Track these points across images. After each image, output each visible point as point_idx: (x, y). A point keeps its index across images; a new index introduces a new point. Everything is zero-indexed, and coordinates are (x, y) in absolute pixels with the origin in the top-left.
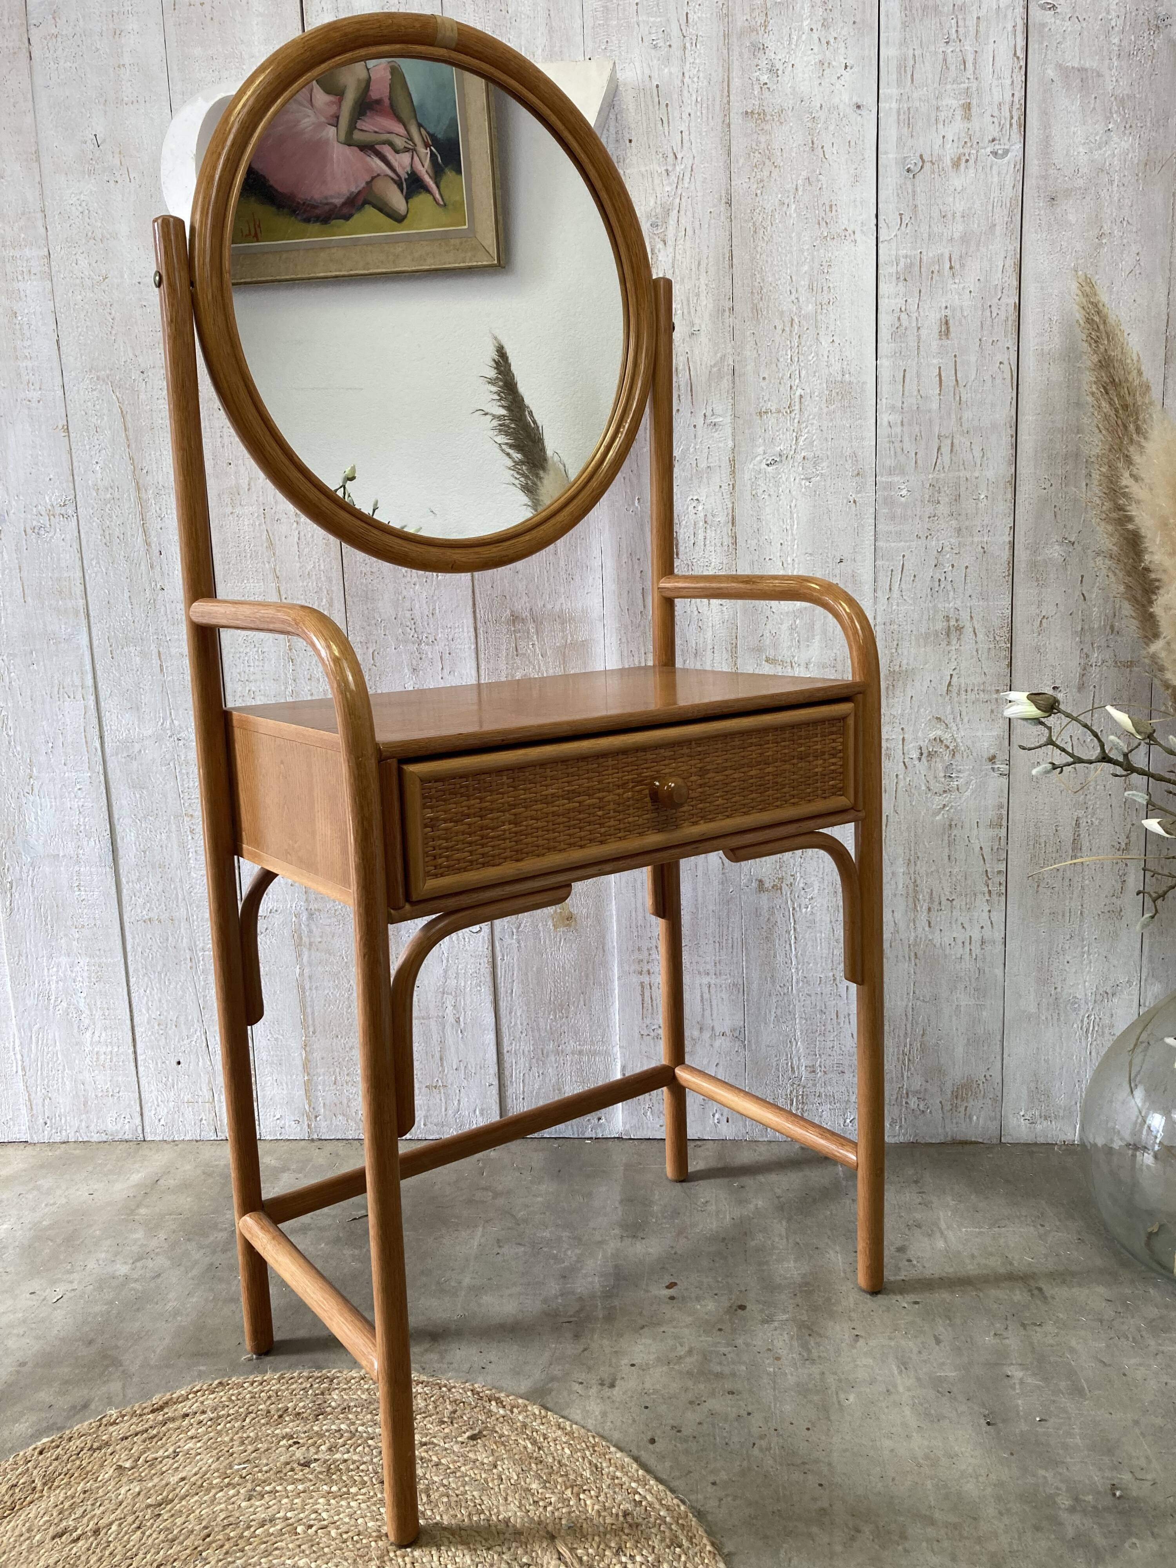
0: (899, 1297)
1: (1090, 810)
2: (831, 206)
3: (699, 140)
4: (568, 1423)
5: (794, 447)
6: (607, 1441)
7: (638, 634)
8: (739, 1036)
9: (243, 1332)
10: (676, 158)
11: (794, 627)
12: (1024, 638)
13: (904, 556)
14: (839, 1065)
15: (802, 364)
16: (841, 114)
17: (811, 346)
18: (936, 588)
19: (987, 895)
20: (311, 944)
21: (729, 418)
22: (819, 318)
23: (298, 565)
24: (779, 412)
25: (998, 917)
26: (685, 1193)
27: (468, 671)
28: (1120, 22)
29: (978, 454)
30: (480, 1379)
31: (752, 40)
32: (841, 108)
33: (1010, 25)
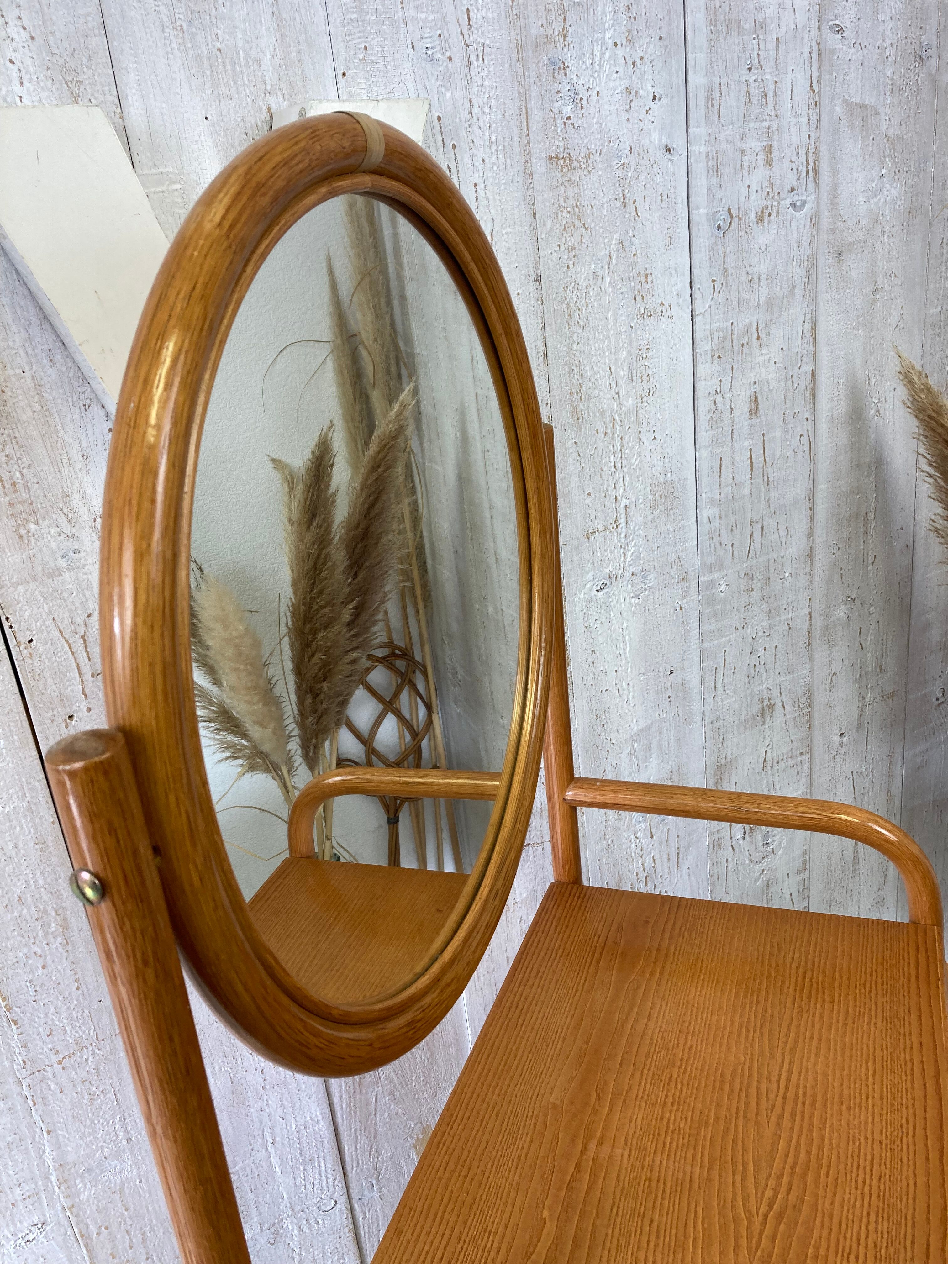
2: (646, 276)
3: (497, 197)
5: (622, 565)
11: (633, 752)
13: (725, 651)
15: (626, 470)
16: (652, 159)
17: (633, 447)
22: (640, 411)
24: (606, 529)
28: (893, 51)
29: (783, 533)
31: (550, 56)
32: (650, 151)
33: (806, 50)
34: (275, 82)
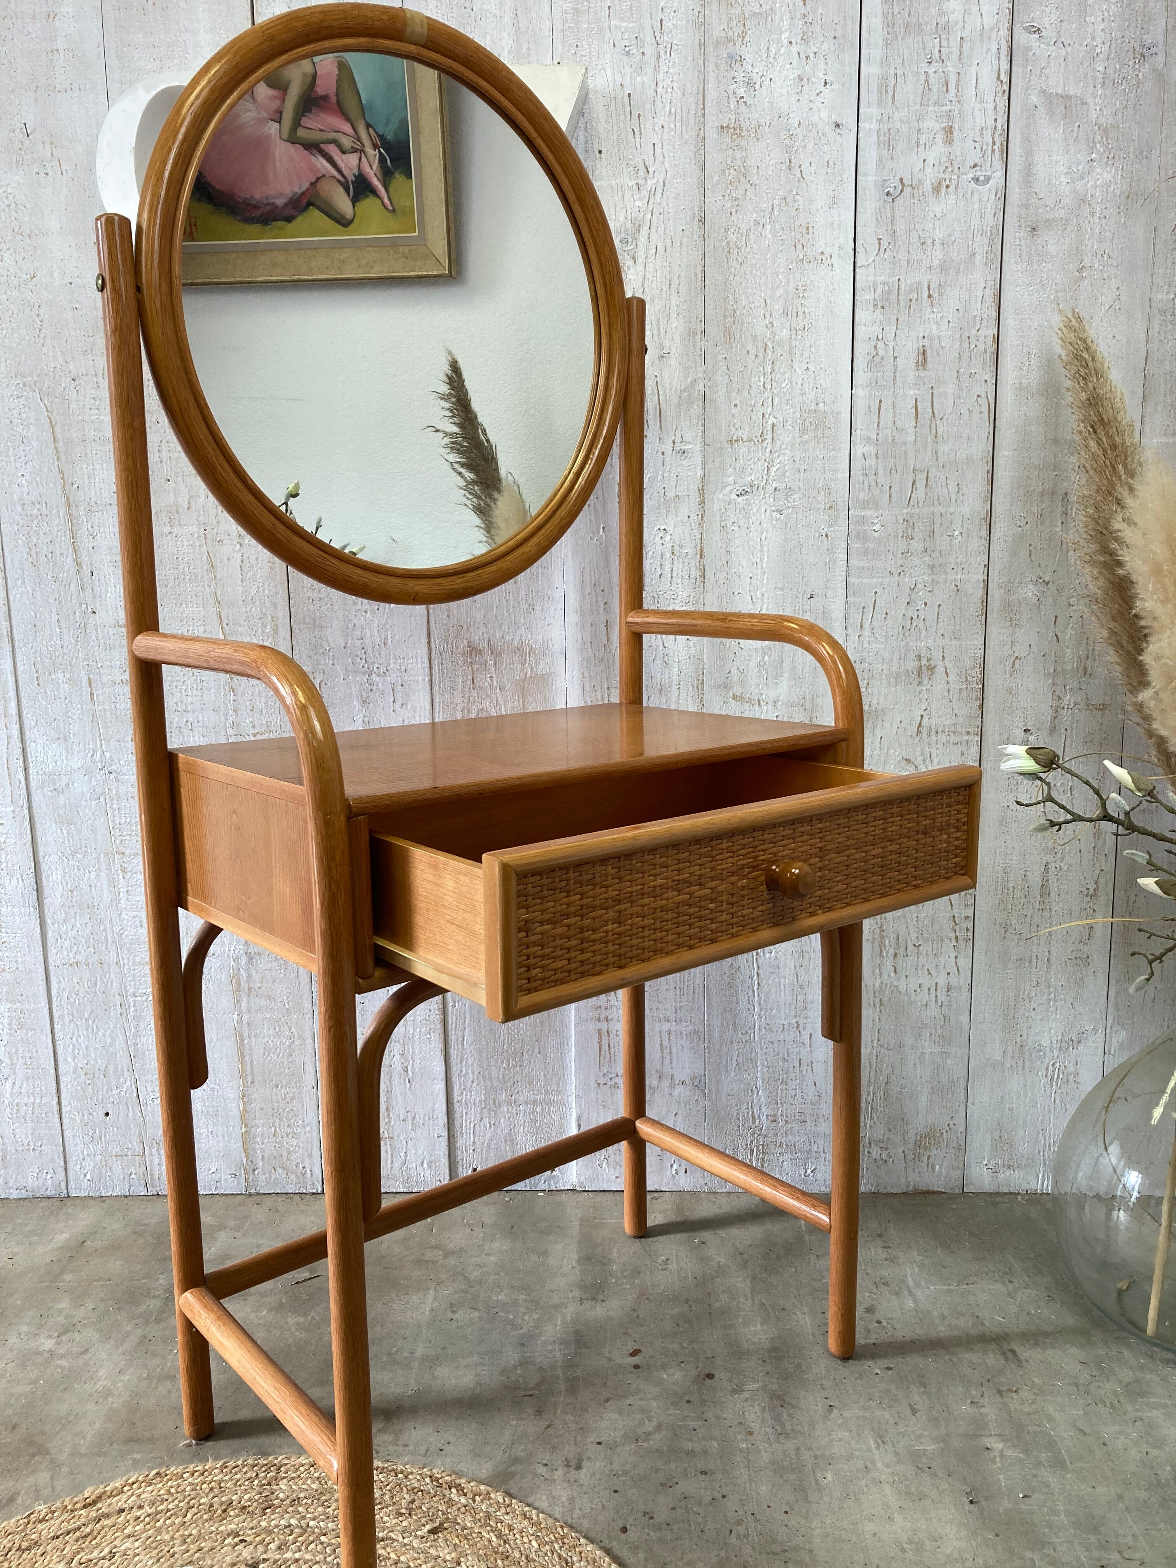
0: (870, 1363)
1: (1059, 855)
2: (808, 228)
3: (672, 154)
4: (534, 1512)
5: (765, 478)
6: (577, 1532)
7: (600, 668)
8: (699, 1084)
9: (180, 1414)
10: (648, 172)
11: (762, 663)
12: (996, 680)
13: (876, 593)
14: (801, 1113)
15: (775, 392)
16: (820, 132)
17: (784, 372)
18: (909, 626)
19: (954, 940)
20: (250, 990)
21: (699, 445)
22: (794, 343)
23: (241, 589)
24: (750, 440)
25: (964, 963)
26: (644, 1249)
27: (422, 704)
28: (1105, 49)
29: (953, 489)
30: (439, 1463)
31: (729, 51)
32: (819, 126)
33: (994, 47)
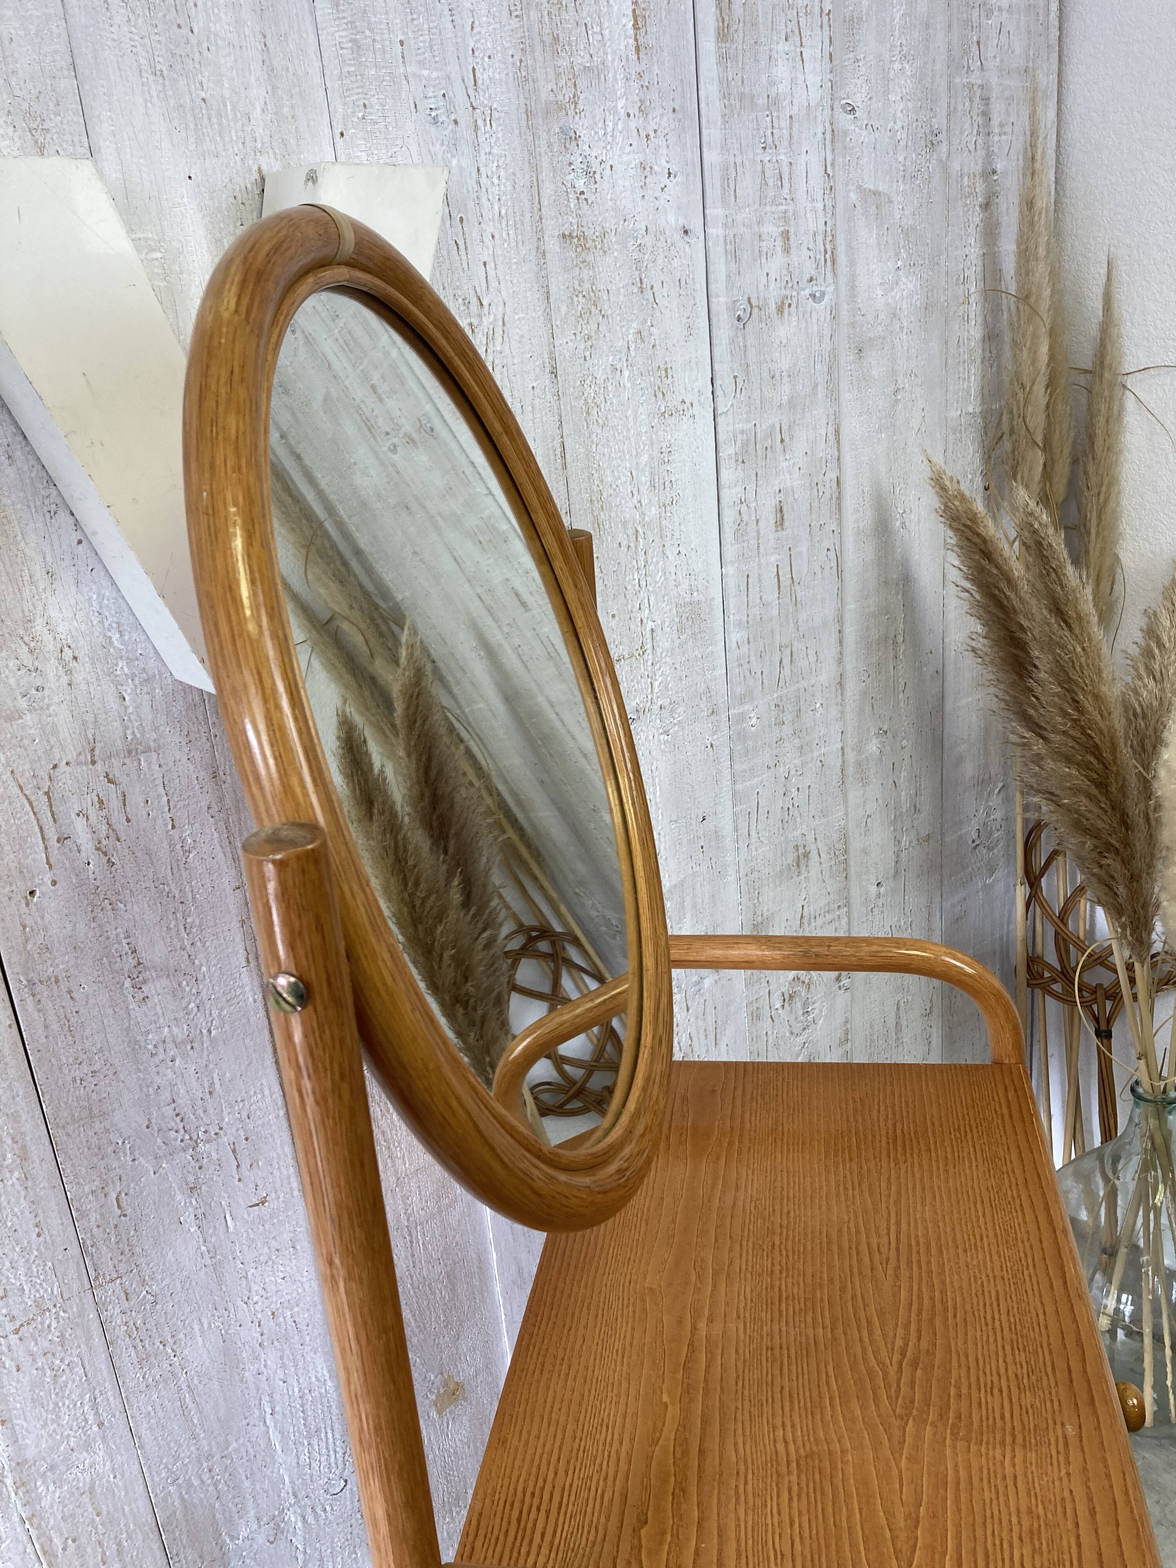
2: (666, 371)
3: (508, 277)
5: (648, 697)
10: (482, 305)
12: (855, 845)
13: (758, 793)
15: (650, 589)
16: (669, 241)
17: (658, 563)
22: (664, 522)
24: (632, 656)
28: (904, 135)
29: (812, 659)
31: (561, 123)
32: (667, 232)
33: (820, 130)
34: (266, 139)
